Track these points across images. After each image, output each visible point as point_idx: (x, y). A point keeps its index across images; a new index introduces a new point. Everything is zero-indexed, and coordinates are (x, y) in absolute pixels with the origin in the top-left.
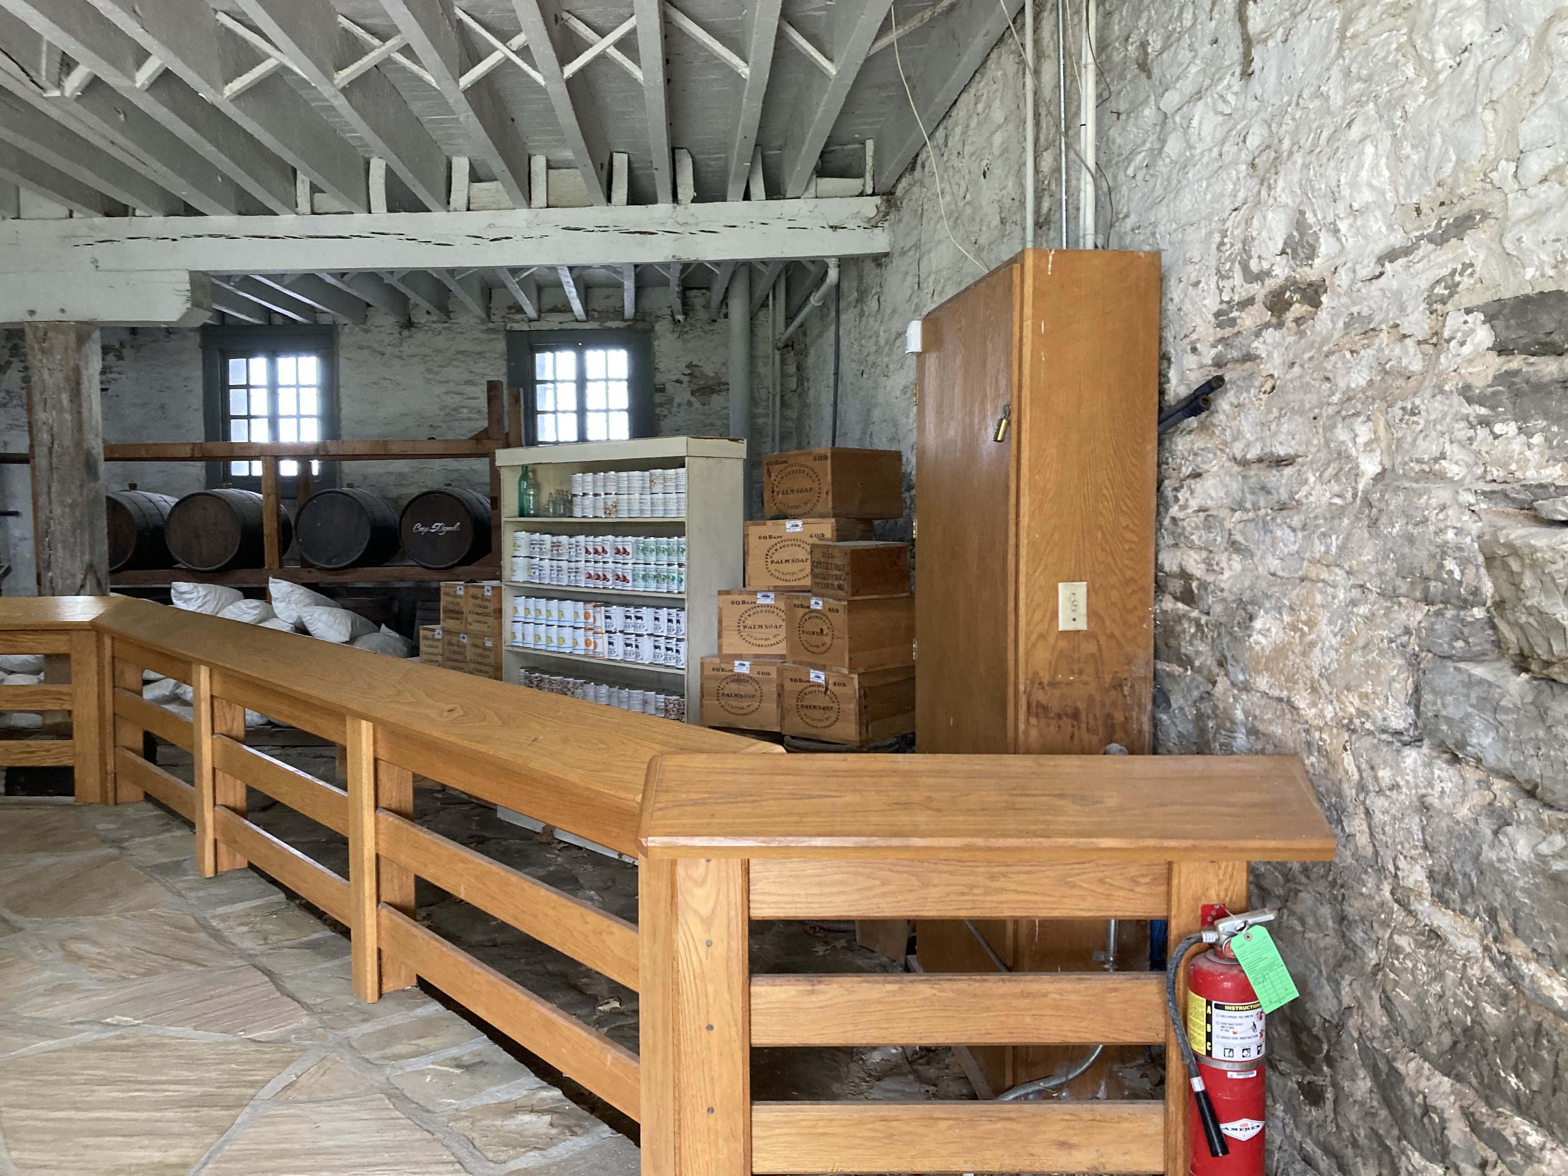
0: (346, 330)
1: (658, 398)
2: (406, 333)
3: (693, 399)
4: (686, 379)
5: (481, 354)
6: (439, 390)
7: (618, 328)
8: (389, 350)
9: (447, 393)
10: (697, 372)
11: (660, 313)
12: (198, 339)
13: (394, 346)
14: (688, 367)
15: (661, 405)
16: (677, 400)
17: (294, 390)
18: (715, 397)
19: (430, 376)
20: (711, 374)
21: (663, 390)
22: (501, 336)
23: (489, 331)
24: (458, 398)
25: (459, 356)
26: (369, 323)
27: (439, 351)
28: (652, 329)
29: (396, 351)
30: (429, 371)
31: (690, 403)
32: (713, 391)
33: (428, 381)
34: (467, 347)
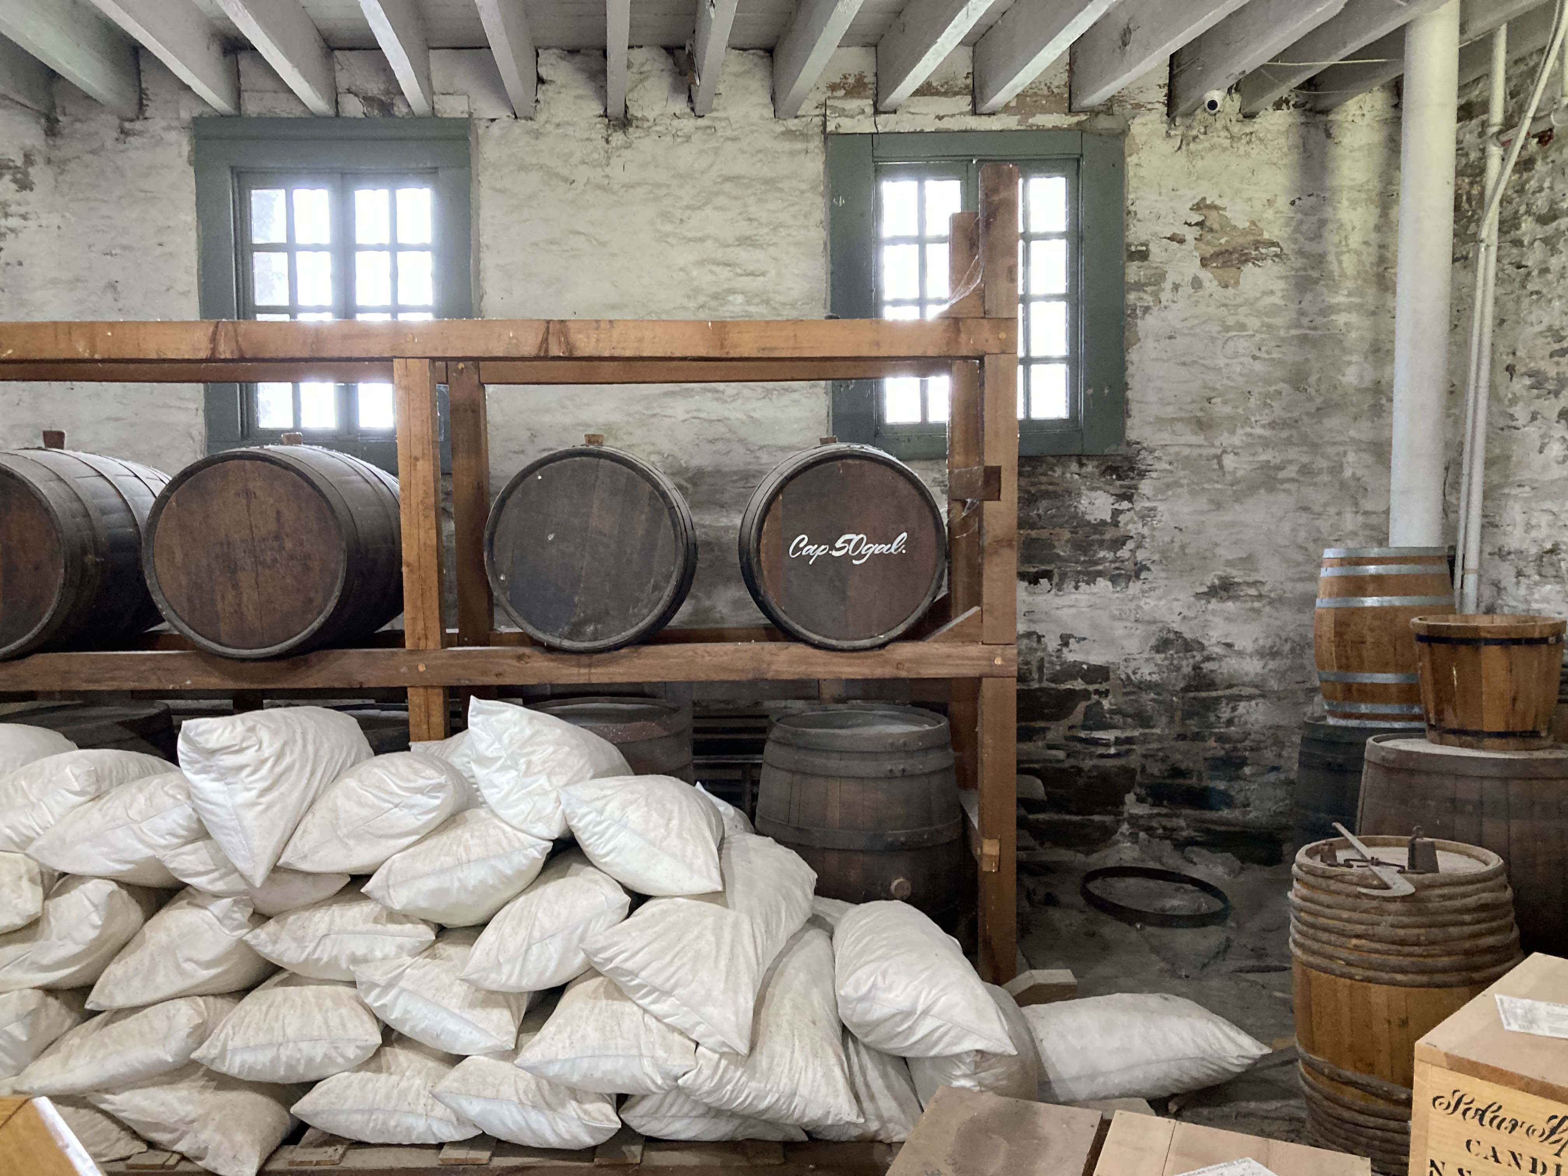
0: (495, 129)
1: (1134, 272)
2: (618, 138)
3: (1206, 275)
4: (1191, 234)
5: (771, 183)
6: (684, 256)
7: (1056, 129)
8: (583, 174)
9: (701, 263)
10: (1213, 219)
11: (1142, 98)
12: (186, 148)
13: (595, 165)
14: (1197, 207)
15: (1139, 286)
16: (1171, 278)
17: (386, 255)
18: (1249, 268)
19: (668, 228)
20: (1243, 224)
21: (1143, 256)
22: (816, 143)
23: (789, 134)
24: (724, 273)
25: (728, 187)
26: (541, 118)
27: (683, 177)
28: (1124, 132)
29: (597, 175)
30: (665, 216)
31: (1197, 284)
32: (1245, 259)
33: (662, 237)
34: (742, 167)
